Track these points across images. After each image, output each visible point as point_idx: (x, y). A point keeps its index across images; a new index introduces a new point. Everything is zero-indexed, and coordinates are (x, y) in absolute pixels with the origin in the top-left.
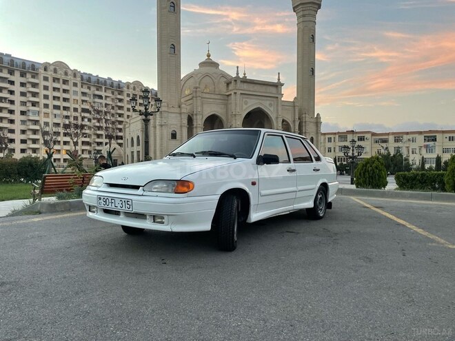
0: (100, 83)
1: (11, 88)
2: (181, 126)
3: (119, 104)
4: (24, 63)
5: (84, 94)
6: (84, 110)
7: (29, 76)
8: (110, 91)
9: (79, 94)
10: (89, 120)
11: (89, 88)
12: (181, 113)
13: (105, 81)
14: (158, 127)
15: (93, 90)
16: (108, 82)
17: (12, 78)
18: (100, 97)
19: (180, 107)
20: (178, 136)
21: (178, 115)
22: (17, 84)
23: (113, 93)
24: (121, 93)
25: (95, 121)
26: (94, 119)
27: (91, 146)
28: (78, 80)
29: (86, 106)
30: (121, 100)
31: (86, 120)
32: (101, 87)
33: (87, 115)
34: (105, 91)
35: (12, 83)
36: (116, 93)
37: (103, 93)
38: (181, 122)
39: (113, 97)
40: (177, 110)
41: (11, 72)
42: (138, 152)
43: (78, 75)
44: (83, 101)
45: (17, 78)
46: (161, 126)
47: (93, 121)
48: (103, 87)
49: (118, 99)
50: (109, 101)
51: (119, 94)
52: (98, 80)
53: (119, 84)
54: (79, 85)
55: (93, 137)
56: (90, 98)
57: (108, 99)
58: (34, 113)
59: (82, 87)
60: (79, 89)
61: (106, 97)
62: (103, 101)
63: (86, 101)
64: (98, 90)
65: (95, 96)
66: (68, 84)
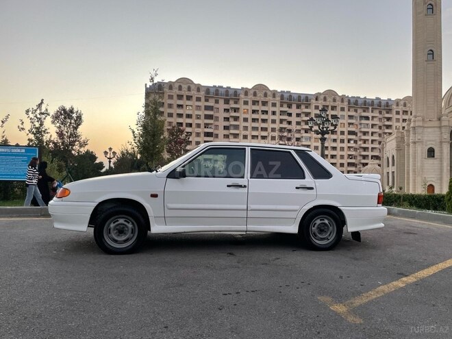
0: (366, 105)
1: (289, 119)
2: (441, 142)
3: (388, 123)
4: (299, 96)
5: (351, 117)
6: (350, 133)
7: (303, 107)
8: (378, 111)
9: (346, 117)
10: (356, 142)
11: (356, 111)
12: (440, 127)
13: (373, 102)
14: (411, 145)
15: (361, 112)
16: (376, 102)
17: (290, 111)
18: (367, 118)
19: (439, 119)
20: (437, 154)
21: (437, 129)
22: (294, 115)
23: (380, 113)
24: (389, 111)
25: (361, 142)
26: (360, 140)
27: (356, 167)
28: (345, 105)
29: (352, 129)
30: (389, 119)
31: (352, 142)
32: (368, 108)
33: (353, 137)
34: (372, 112)
35: (290, 115)
36: (384, 112)
37: (370, 114)
38: (441, 137)
39: (381, 116)
40: (436, 124)
41: (290, 106)
42: (393, 172)
43: (346, 100)
44: (350, 124)
45: (294, 110)
46: (415, 143)
47: (359, 143)
48: (370, 108)
49: (386, 118)
50: (376, 121)
51: (387, 113)
52: (366, 101)
53: (387, 103)
54: (346, 109)
55: (359, 158)
56: (357, 120)
57: (375, 119)
58: (307, 139)
59: (349, 110)
60: (346, 113)
61: (373, 117)
62: (370, 122)
63: (353, 124)
64: (364, 111)
65: (361, 117)
66: (336, 110)
